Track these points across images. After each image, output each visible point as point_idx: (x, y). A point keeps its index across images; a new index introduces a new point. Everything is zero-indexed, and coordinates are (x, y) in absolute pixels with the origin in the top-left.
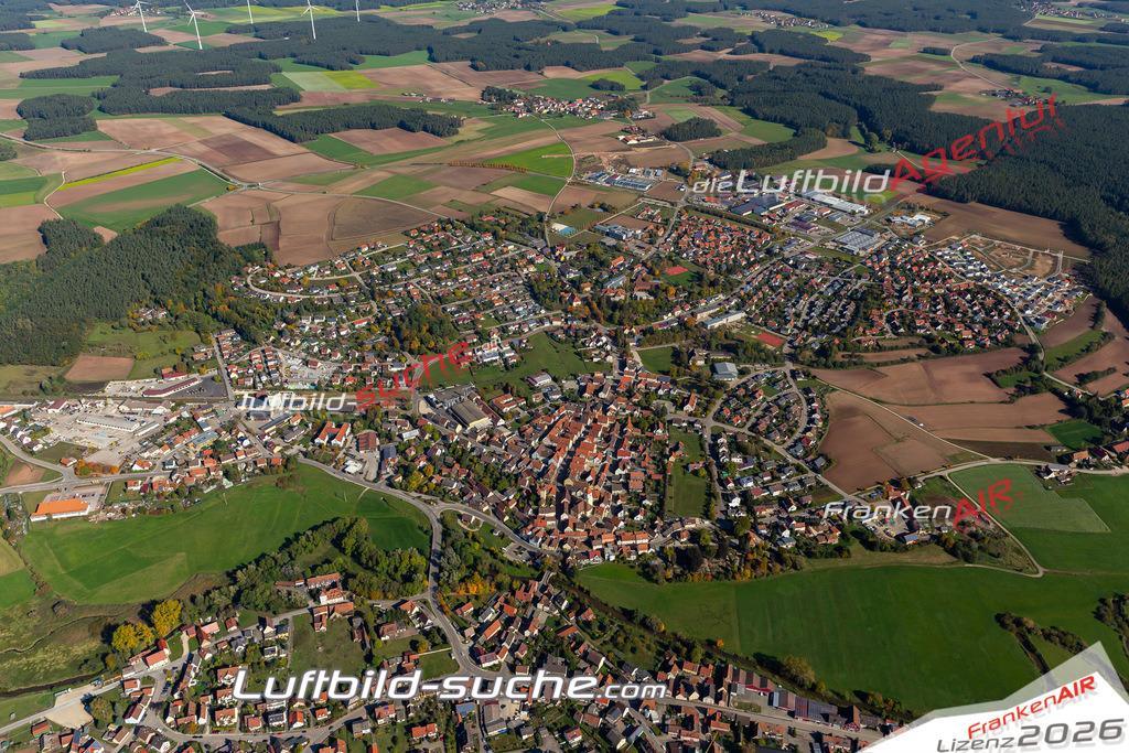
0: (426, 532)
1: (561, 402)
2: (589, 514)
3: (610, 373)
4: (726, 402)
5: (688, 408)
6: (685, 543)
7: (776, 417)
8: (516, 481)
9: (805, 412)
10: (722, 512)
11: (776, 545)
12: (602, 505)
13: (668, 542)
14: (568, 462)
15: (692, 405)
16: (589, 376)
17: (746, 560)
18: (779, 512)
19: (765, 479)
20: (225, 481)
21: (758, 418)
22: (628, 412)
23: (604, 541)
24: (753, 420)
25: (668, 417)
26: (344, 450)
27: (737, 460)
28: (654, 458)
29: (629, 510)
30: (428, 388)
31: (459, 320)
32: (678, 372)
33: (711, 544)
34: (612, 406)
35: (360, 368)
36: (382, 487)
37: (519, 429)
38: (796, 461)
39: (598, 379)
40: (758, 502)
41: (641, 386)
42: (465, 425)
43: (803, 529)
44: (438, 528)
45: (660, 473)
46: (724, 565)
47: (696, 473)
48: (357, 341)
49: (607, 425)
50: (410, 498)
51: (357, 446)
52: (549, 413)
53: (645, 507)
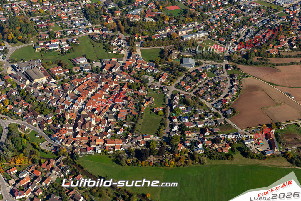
2: (92, 129)
3: (121, 60)
4: (184, 79)
5: (161, 80)
6: (142, 147)
7: (211, 88)
8: (54, 110)
9: (228, 87)
10: (167, 133)
11: (193, 151)
12: (100, 125)
13: (132, 146)
14: (86, 103)
15: (164, 79)
16: (109, 61)
17: (174, 157)
18: (200, 135)
19: (196, 118)
21: (200, 88)
22: (126, 80)
23: (97, 143)
24: (197, 89)
25: (149, 84)
27: (182, 108)
28: (135, 104)
29: (115, 129)
32: (160, 61)
33: (157, 148)
34: (117, 76)
37: (62, 85)
38: (216, 111)
39: (113, 63)
40: (188, 130)
41: (137, 67)
42: (31, 81)
43: (210, 144)
44: (6, 131)
45: (137, 112)
46: (162, 159)
47: (157, 113)
49: (113, 86)
52: (81, 78)
53: (124, 128)
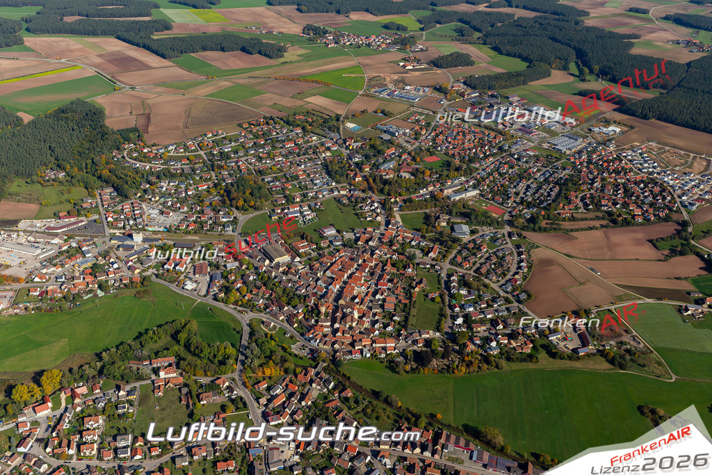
0: (238, 332)
1: (341, 247)
3: (378, 229)
4: (459, 252)
5: (432, 255)
6: (421, 347)
7: (494, 264)
8: (305, 300)
9: (515, 261)
10: (449, 327)
11: (486, 351)
12: (364, 319)
13: (408, 347)
14: (342, 288)
15: (435, 253)
16: (363, 230)
17: (463, 361)
18: (490, 329)
19: (483, 306)
20: (99, 291)
21: (481, 264)
22: (388, 256)
23: (364, 344)
25: (417, 261)
26: (185, 274)
27: (463, 292)
28: (404, 289)
29: (383, 324)
30: (247, 233)
31: (273, 187)
32: (426, 229)
33: (440, 349)
34: (377, 251)
35: (200, 218)
36: (209, 300)
37: (310, 265)
38: (506, 295)
39: (369, 233)
40: (475, 322)
41: (400, 238)
42: (271, 260)
43: (506, 341)
44: (247, 330)
45: (407, 299)
46: (448, 363)
47: (433, 300)
48: (199, 199)
49: (373, 264)
50: (230, 309)
51: (194, 271)
52: (332, 254)
53: (394, 321)
